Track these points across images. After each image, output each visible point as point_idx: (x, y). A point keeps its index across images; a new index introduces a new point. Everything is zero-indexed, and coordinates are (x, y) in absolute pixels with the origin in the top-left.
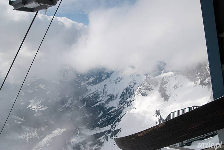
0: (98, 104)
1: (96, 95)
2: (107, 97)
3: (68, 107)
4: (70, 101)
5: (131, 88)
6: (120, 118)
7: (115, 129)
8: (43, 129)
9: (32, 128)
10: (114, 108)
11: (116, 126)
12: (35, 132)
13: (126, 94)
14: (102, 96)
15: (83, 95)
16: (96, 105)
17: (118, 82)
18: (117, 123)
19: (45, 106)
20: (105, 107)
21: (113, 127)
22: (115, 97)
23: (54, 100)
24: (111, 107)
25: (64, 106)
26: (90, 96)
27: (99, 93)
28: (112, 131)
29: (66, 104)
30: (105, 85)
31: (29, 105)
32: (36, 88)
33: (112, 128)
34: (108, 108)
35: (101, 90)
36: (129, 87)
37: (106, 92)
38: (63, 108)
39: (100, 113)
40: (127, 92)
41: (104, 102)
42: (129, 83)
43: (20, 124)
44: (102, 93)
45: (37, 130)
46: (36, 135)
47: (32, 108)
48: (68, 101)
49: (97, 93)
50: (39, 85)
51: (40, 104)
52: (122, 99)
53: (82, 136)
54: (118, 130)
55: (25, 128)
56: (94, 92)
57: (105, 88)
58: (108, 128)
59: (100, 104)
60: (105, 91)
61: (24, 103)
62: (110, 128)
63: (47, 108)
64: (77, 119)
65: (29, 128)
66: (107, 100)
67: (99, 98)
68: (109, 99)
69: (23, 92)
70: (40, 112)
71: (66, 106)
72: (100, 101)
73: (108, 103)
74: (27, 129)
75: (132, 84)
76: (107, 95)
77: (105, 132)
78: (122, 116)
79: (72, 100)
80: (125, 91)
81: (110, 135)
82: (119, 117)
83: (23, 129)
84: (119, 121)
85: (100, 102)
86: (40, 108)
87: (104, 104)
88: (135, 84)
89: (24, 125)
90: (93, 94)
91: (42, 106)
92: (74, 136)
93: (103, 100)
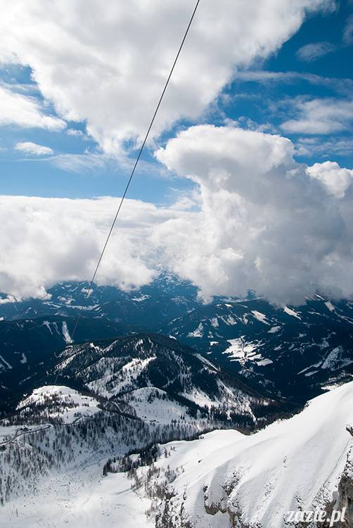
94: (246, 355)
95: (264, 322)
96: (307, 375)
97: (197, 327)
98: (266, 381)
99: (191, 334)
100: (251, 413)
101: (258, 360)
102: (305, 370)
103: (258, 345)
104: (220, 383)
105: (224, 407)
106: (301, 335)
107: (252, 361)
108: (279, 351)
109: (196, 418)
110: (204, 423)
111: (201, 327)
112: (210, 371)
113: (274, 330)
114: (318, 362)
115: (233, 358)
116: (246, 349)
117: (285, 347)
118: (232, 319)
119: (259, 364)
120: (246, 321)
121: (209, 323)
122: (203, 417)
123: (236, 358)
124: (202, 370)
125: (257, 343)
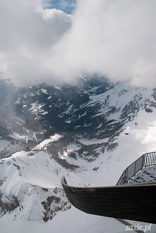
0: (98, 115)
1: (97, 105)
2: (109, 109)
3: (68, 114)
4: (70, 108)
5: (135, 103)
6: (120, 133)
7: (113, 143)
8: (42, 133)
9: (32, 131)
10: (115, 121)
11: (114, 140)
12: (35, 135)
13: (130, 108)
14: (103, 107)
15: (84, 104)
16: (96, 115)
17: (122, 94)
18: (116, 137)
19: (45, 110)
20: (105, 119)
21: (111, 140)
22: (117, 110)
23: (55, 106)
24: (111, 120)
25: (64, 113)
26: (92, 105)
27: (101, 104)
28: (109, 144)
29: (67, 111)
30: (108, 96)
31: (31, 108)
32: (38, 92)
33: (109, 141)
34: (108, 120)
35: (103, 101)
36: (133, 101)
37: (108, 104)
38: (63, 114)
39: (99, 124)
40: (131, 106)
41: (105, 114)
42: (134, 97)
43: (21, 125)
44: (104, 104)
45: (36, 133)
46: (36, 137)
47: (33, 111)
48: (68, 108)
49: (99, 103)
50: (41, 89)
51: (41, 109)
52: (124, 113)
53: (78, 145)
54: (116, 144)
55: (25, 130)
56: (96, 102)
57: (108, 99)
58: (106, 140)
59: (100, 115)
60: (108, 102)
61: (25, 106)
62: (108, 141)
63: (47, 113)
64: (76, 127)
65: (29, 130)
66: (108, 112)
67: (100, 109)
68: (110, 111)
69: (25, 95)
70: (40, 116)
71: (66, 112)
72: (101, 112)
73: (109, 115)
74: (28, 131)
75: (137, 98)
76: (109, 106)
77: (102, 144)
78: (122, 131)
79: (72, 108)
80: (129, 105)
81: (106, 148)
82: (119, 131)
83: (24, 131)
84: (118, 135)
85: (101, 114)
86: (40, 112)
87: (105, 115)
88: (140, 98)
89: (24, 127)
90: (94, 104)
91: (43, 111)
92: (71, 144)
93: (104, 111)
94: (38, 110)
95: (46, 93)
96: (60, 117)
97: (18, 99)
98: (46, 121)
99: (15, 103)
100: (36, 138)
101: (43, 112)
102: (60, 115)
103: (43, 105)
104: (24, 128)
105: (25, 138)
106: (60, 100)
107: (40, 113)
108: (51, 107)
109: (14, 145)
110: (17, 146)
111: (19, 99)
112: (20, 124)
113: (49, 98)
114: (64, 112)
115: (33, 112)
116: (38, 108)
117: (53, 106)
118: (32, 94)
119: (43, 114)
120: (39, 94)
121: (23, 97)
122: (17, 144)
123: (34, 112)
124: (16, 124)
125: (43, 104)
